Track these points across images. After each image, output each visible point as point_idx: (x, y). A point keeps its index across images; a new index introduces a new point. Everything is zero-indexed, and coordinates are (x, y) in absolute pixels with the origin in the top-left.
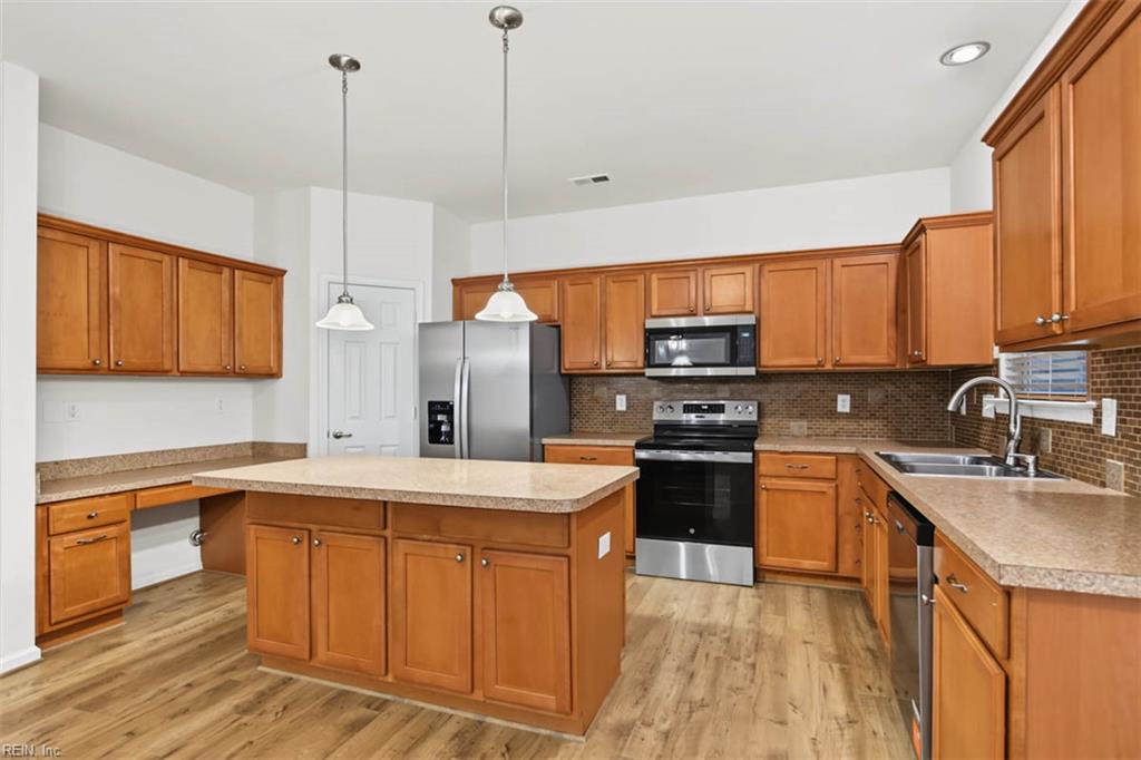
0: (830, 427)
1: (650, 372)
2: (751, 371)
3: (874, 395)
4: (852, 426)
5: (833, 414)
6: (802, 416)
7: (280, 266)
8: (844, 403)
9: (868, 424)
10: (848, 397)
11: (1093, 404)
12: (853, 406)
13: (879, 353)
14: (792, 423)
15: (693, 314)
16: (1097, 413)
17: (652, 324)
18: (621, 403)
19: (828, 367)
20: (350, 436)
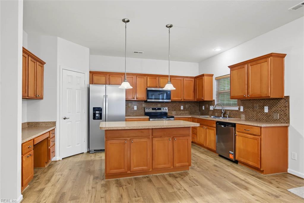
0: (180, 112)
1: (148, 100)
2: (170, 101)
3: (187, 106)
4: (183, 112)
5: (180, 110)
6: (175, 110)
7: (45, 62)
8: (182, 108)
9: (186, 112)
10: (183, 106)
11: (239, 107)
12: (184, 108)
13: (191, 98)
14: (173, 112)
15: (156, 87)
16: (239, 109)
17: (149, 89)
18: (135, 108)
19: (183, 100)
20: (69, 118)
